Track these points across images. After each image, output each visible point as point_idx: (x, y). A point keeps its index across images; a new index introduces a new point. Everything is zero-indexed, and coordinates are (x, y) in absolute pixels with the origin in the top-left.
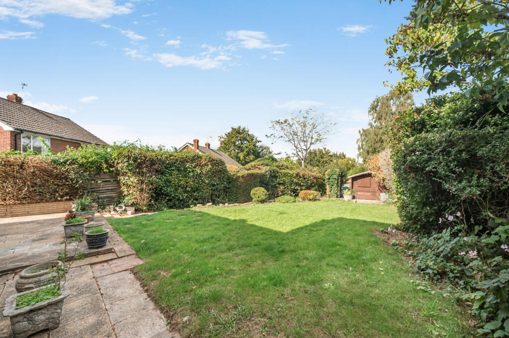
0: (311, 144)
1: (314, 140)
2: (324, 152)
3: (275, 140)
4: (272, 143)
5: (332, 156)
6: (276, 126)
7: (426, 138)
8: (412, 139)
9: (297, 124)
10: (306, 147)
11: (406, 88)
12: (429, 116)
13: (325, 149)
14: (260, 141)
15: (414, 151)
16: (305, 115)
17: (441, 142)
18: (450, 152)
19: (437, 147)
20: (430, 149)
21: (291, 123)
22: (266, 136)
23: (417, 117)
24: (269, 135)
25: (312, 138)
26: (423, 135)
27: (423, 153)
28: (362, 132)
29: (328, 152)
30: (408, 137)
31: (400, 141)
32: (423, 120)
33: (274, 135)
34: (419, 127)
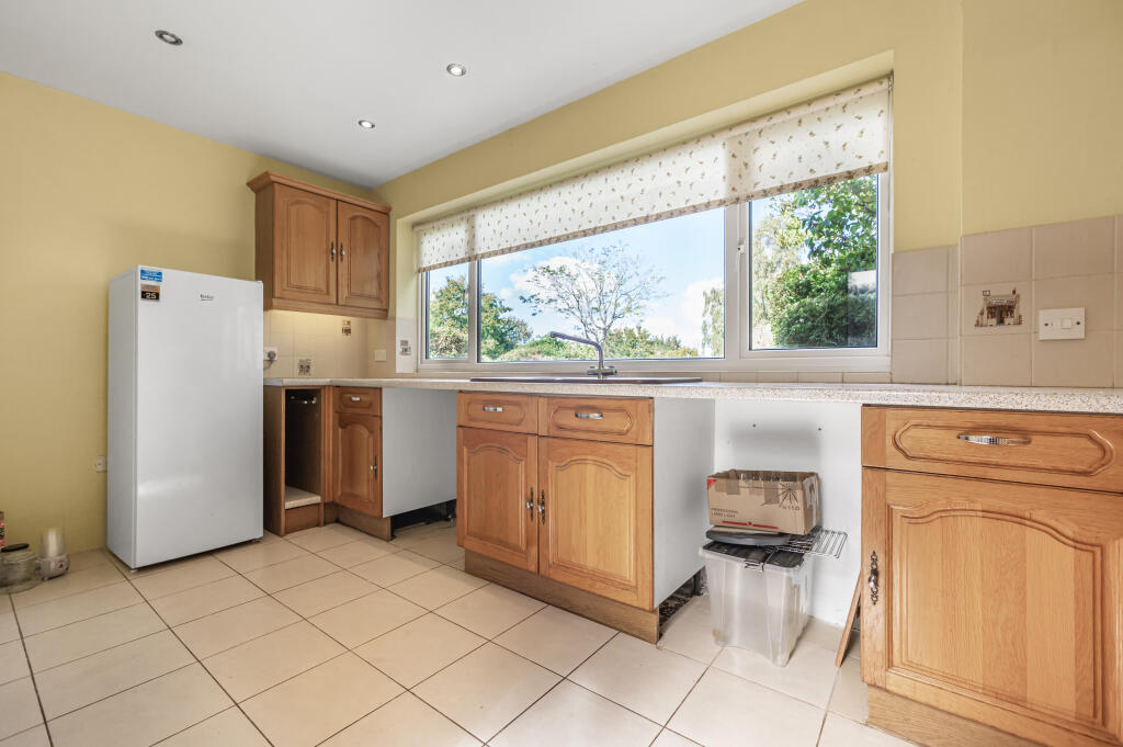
0: (614, 317)
1: (619, 310)
2: (637, 335)
3: (540, 306)
4: (534, 314)
5: (652, 343)
6: (541, 278)
7: (811, 304)
8: (796, 304)
9: (586, 276)
10: (604, 322)
11: (790, 241)
12: (815, 277)
13: (639, 328)
14: (510, 310)
15: (798, 318)
16: (603, 258)
17: (823, 308)
18: (832, 319)
19: (821, 313)
20: (813, 316)
21: (573, 273)
22: (522, 298)
23: (802, 279)
24: (527, 298)
25: (616, 305)
26: (808, 300)
27: (806, 319)
28: (709, 295)
29: (644, 336)
30: (792, 302)
31: (783, 307)
32: (809, 282)
33: (538, 297)
34: (803, 290)
